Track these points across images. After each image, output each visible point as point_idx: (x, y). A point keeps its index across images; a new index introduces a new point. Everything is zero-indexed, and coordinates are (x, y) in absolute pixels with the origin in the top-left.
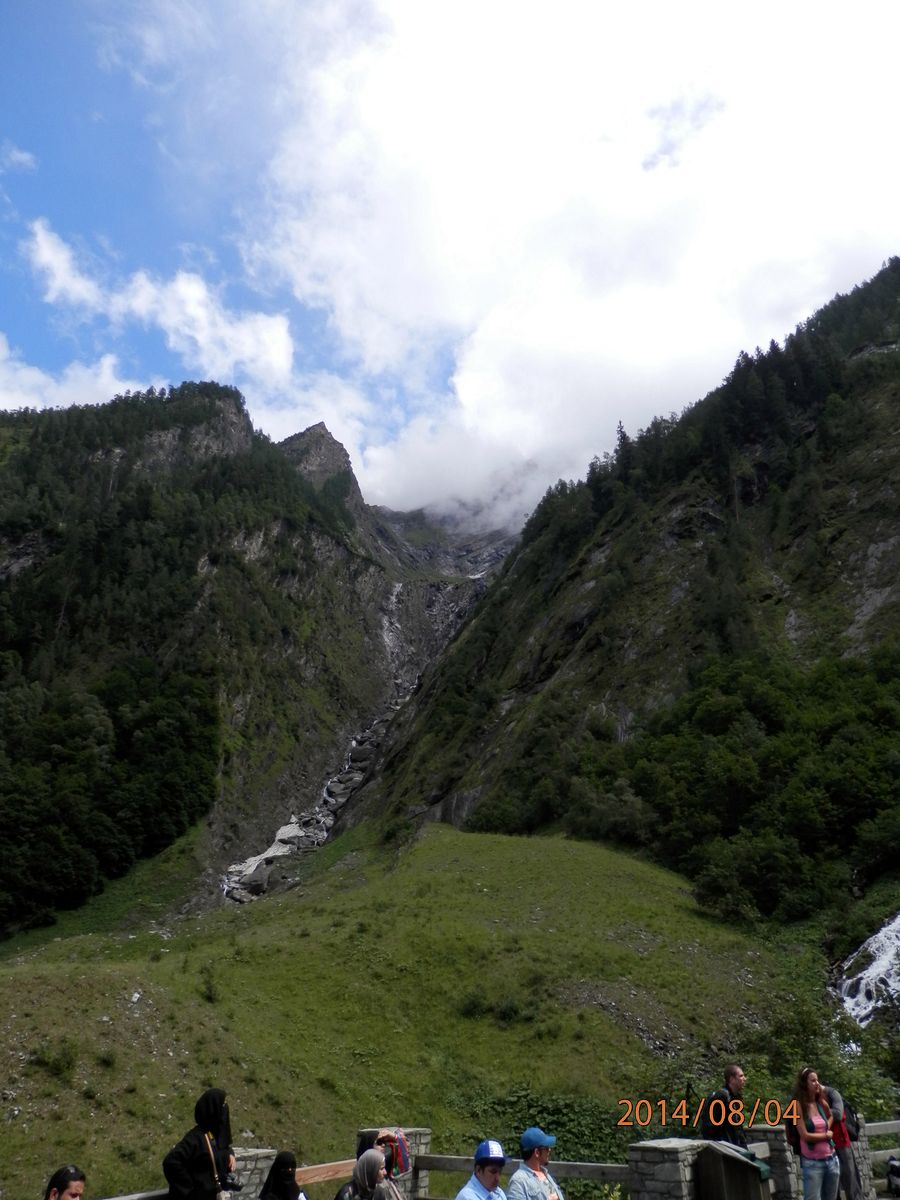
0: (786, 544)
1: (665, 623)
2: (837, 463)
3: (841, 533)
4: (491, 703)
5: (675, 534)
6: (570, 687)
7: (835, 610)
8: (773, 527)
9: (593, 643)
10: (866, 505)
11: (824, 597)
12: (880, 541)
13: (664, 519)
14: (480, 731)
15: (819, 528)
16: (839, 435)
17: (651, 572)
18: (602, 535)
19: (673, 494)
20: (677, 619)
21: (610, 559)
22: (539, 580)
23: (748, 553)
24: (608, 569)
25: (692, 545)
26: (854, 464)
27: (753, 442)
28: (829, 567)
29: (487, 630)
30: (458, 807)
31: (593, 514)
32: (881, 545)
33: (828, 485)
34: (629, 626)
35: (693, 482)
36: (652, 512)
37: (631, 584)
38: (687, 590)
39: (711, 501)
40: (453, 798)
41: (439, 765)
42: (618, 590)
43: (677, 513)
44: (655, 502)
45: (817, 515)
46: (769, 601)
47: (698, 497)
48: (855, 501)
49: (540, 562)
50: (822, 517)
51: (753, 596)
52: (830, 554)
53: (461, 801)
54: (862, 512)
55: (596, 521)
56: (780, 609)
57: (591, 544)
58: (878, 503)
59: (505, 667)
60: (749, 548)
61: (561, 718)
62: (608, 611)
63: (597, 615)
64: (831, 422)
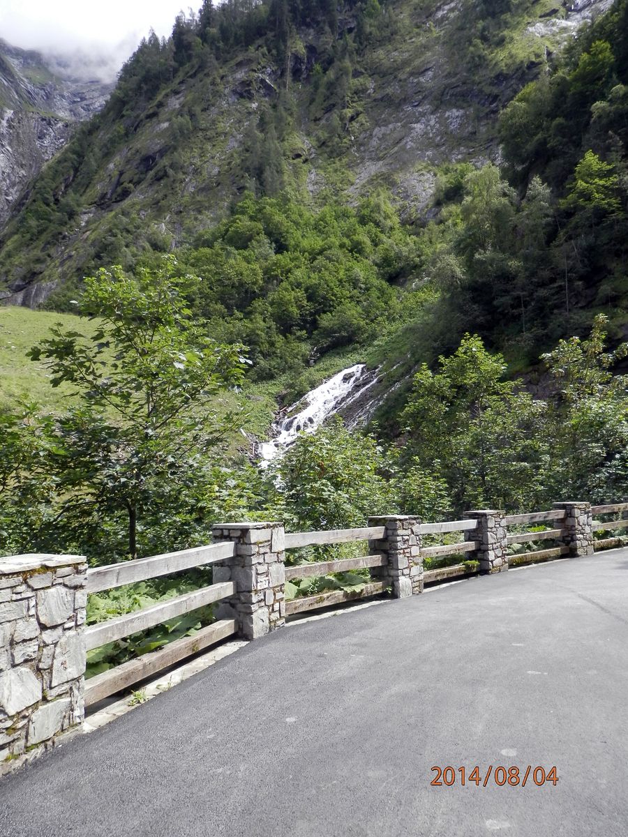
0: (318, 115)
1: (220, 166)
2: (366, 57)
3: (358, 115)
4: (72, 215)
5: (237, 93)
6: (138, 207)
7: (343, 173)
8: (312, 101)
9: (161, 174)
10: (378, 96)
11: (338, 164)
12: (383, 126)
13: (230, 79)
14: (60, 236)
15: (344, 108)
16: (371, 33)
17: (214, 122)
18: (179, 83)
19: (240, 58)
20: (229, 164)
21: (183, 106)
22: (123, 116)
23: (290, 119)
24: (180, 113)
25: (249, 105)
26: (377, 60)
27: (308, 26)
28: (345, 140)
29: (74, 152)
30: (36, 295)
31: (173, 63)
32: (383, 128)
33: (356, 74)
34: (191, 164)
35: (257, 49)
36: (221, 71)
37: (196, 129)
38: (240, 142)
39: (269, 70)
40: (33, 288)
41: (23, 261)
42: (185, 131)
43: (241, 75)
44: (225, 62)
45: (344, 97)
46: (299, 160)
47: (259, 64)
48: (371, 91)
49: (125, 99)
50: (347, 99)
51: (288, 153)
52: (348, 130)
53: (39, 290)
54: (375, 100)
55: (176, 71)
56: (305, 167)
57: (169, 90)
58: (388, 94)
59: (88, 186)
60: (291, 114)
61: (128, 231)
62: (175, 148)
63: (166, 151)
64: (368, 21)
